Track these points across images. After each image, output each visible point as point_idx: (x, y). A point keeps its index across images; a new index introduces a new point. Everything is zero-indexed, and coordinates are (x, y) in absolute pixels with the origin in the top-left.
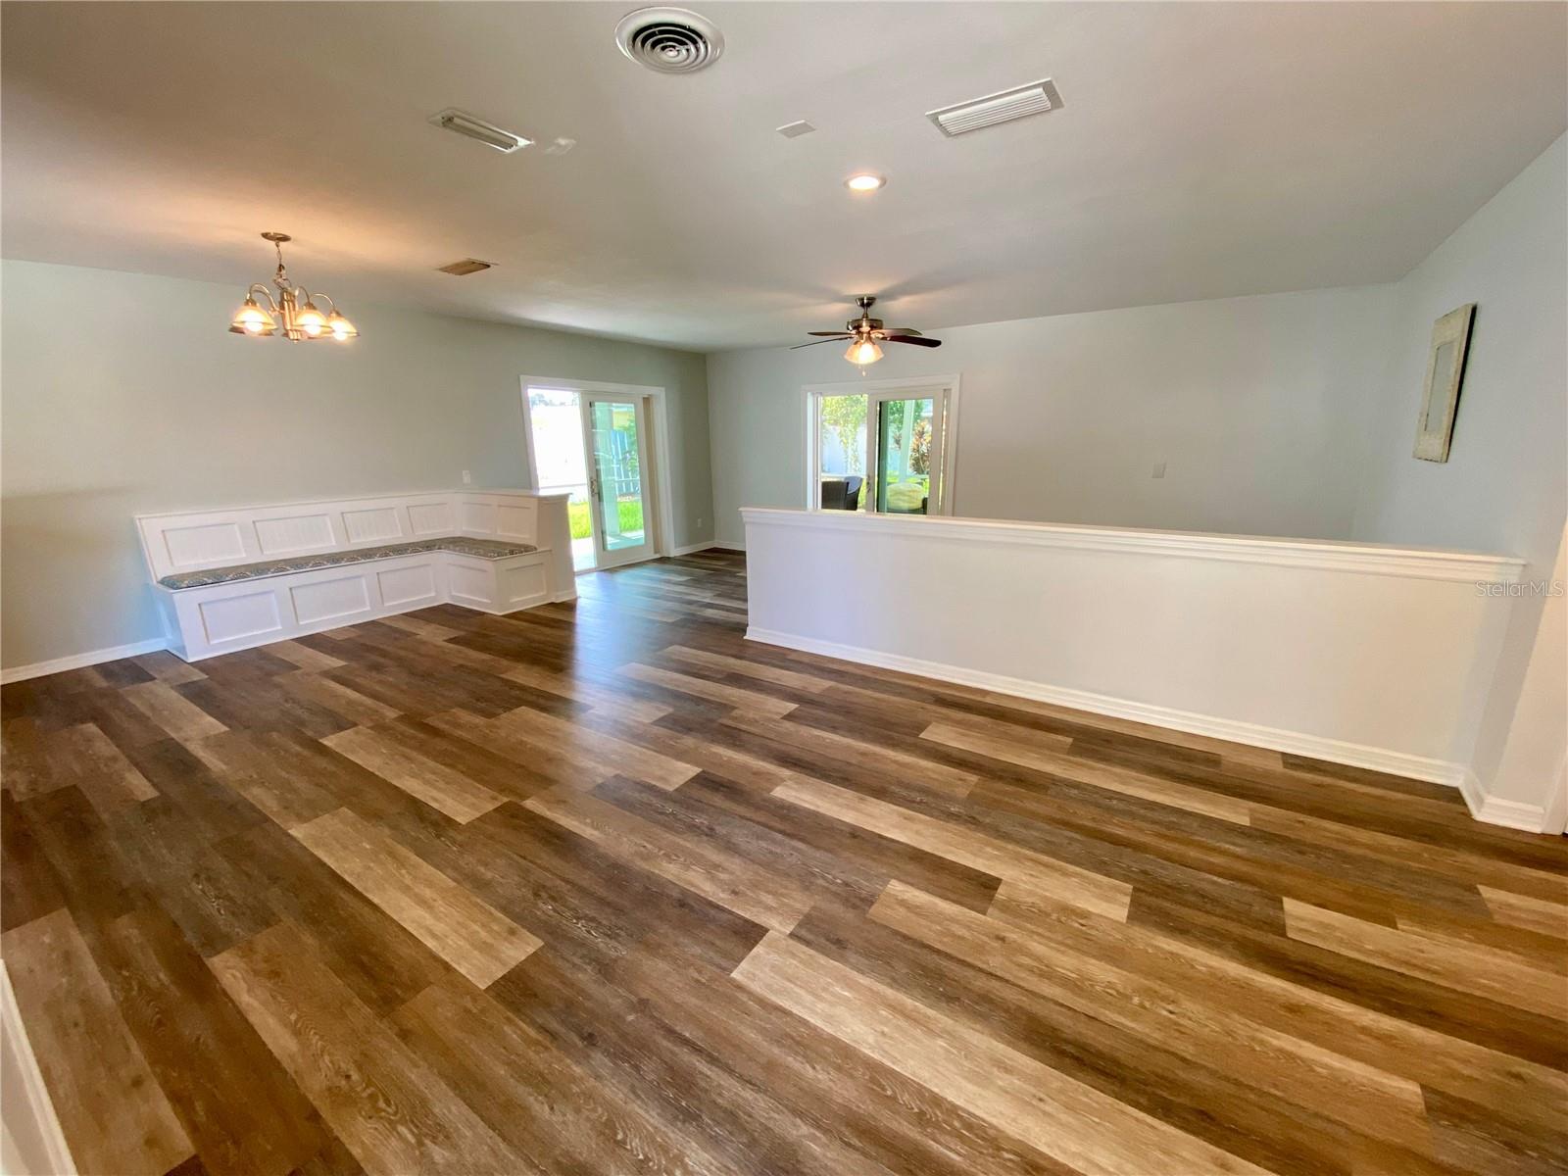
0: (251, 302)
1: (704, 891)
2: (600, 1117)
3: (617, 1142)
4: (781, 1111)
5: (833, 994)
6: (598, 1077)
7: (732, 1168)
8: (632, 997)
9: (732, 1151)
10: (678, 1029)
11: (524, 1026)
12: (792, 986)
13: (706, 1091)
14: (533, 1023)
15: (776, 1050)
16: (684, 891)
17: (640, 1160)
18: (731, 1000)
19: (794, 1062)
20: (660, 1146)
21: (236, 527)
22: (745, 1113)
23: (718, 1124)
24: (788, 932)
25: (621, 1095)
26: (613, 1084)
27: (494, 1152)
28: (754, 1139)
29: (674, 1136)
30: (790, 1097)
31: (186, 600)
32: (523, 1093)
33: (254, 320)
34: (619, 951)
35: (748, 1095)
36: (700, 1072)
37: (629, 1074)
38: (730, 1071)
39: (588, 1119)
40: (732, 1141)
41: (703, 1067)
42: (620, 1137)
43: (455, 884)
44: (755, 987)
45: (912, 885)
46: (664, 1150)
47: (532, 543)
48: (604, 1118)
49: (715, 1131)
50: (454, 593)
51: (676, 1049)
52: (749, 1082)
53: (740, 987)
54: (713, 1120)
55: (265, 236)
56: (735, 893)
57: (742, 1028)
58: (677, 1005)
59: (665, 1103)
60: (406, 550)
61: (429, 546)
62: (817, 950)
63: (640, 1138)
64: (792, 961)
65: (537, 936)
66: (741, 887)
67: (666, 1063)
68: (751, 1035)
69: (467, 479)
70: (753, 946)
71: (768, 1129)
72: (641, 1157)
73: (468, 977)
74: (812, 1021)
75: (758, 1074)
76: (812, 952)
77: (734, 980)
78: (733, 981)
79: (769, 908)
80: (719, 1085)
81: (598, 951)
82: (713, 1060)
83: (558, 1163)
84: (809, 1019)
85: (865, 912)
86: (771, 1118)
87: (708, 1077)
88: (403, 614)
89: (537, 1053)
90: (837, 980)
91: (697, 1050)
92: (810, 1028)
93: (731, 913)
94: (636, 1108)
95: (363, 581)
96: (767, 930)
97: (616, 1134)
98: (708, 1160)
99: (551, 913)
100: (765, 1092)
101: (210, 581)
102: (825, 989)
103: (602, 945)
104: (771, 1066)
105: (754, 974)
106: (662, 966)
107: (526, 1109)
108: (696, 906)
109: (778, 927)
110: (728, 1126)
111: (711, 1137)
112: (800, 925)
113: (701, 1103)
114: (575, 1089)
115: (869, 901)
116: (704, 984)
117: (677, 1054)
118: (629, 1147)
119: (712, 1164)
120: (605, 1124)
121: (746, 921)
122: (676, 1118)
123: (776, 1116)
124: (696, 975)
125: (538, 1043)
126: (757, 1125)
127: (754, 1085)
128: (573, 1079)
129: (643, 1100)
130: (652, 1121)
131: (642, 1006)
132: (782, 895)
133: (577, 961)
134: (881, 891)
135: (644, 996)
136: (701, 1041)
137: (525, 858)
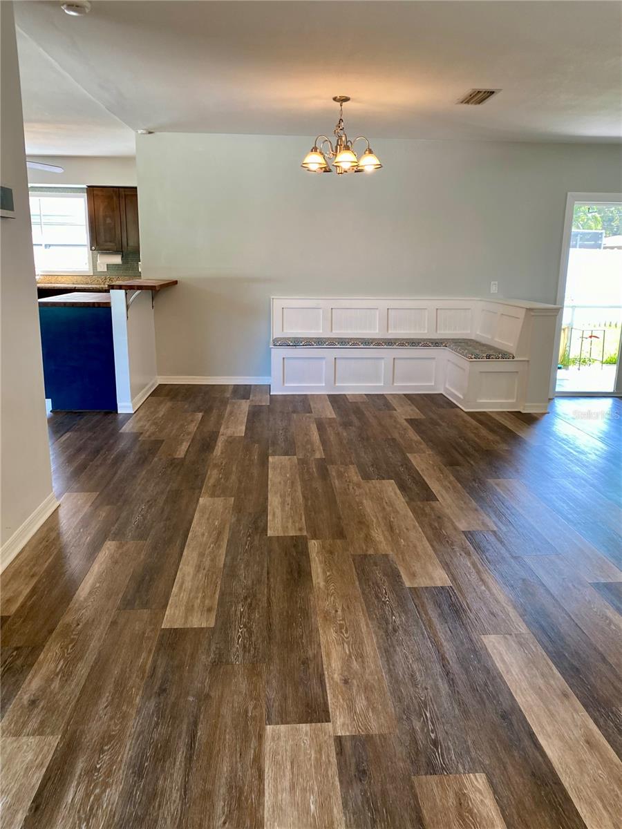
0: (315, 149)
1: (329, 664)
2: (113, 731)
3: (102, 748)
4: (175, 823)
5: (304, 798)
6: (138, 712)
7: (115, 819)
8: (207, 689)
9: (127, 810)
10: (200, 726)
11: (151, 659)
12: (289, 767)
13: (163, 770)
14: (155, 661)
15: (223, 790)
16: (318, 656)
17: (96, 767)
18: (246, 740)
19: (220, 806)
20: (111, 771)
21: (321, 311)
22: (160, 802)
23: (143, 792)
24: (340, 734)
25: (133, 730)
26: (138, 721)
27: (68, 703)
28: (143, 819)
29: (121, 774)
30: (189, 822)
31: (278, 354)
32: (109, 687)
33: (314, 161)
34: (238, 659)
35: (175, 795)
36: (175, 759)
37: (150, 724)
38: (187, 774)
39: (109, 726)
40: (134, 807)
41: (180, 757)
42: (106, 748)
43: (222, 566)
44: (268, 746)
45: (495, 792)
46: (109, 774)
47: (513, 351)
48: (113, 733)
49: (136, 793)
50: (447, 386)
51: (184, 735)
52: (185, 788)
53: (260, 737)
54: (144, 787)
55: (335, 99)
56: (346, 682)
57: (227, 759)
58: (218, 715)
59: (141, 756)
60: (419, 343)
61: (437, 343)
62: (339, 763)
63: (111, 758)
64: (313, 752)
65: (216, 620)
66: (355, 681)
67: (170, 736)
68: (225, 768)
69: (494, 289)
70: (306, 722)
71: (156, 821)
72: (98, 766)
73: (166, 616)
74: (267, 798)
75: (195, 791)
76: (334, 760)
77: (264, 729)
78: (262, 729)
79: (351, 708)
80: (172, 775)
81: (229, 651)
82: (189, 759)
83: (75, 732)
84: (266, 794)
85: (417, 773)
86: (166, 819)
87: (174, 764)
88: (405, 395)
89: (137, 676)
90: (321, 793)
91: (191, 746)
92: (259, 800)
93: (324, 691)
94: (128, 743)
95: (383, 362)
96: (328, 721)
97: (107, 745)
98: (115, 801)
99: (238, 613)
100: (184, 804)
101: (292, 344)
102: (304, 790)
103: (235, 650)
104: (207, 796)
105: (279, 738)
106: (244, 686)
107: (100, 696)
108: (311, 670)
109: (340, 724)
110: (144, 798)
111: (132, 793)
112: (353, 737)
113: (152, 773)
114: (124, 708)
115: (432, 769)
116: (247, 716)
117: (180, 738)
118: (101, 756)
119: (113, 804)
120: (110, 736)
121: (326, 704)
122: (134, 766)
123: (169, 822)
124: (250, 708)
125: (144, 672)
126: (155, 814)
127: (185, 794)
128: (130, 703)
129: (136, 743)
130: (125, 756)
131: (204, 698)
132: (374, 709)
133: (213, 648)
134: (457, 771)
135: (212, 694)
136: (199, 744)
137: (268, 573)
